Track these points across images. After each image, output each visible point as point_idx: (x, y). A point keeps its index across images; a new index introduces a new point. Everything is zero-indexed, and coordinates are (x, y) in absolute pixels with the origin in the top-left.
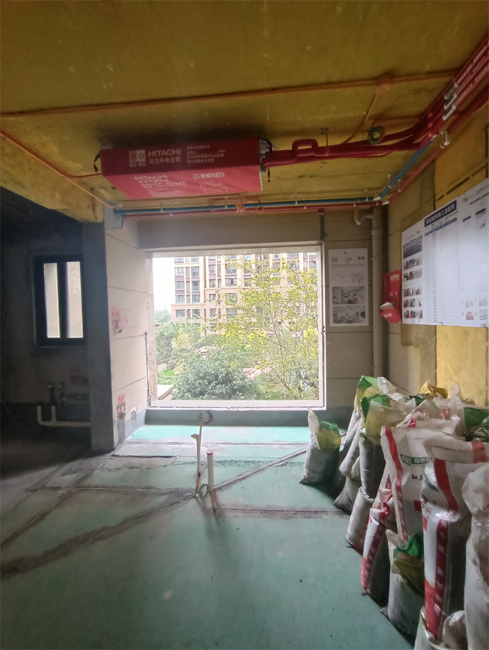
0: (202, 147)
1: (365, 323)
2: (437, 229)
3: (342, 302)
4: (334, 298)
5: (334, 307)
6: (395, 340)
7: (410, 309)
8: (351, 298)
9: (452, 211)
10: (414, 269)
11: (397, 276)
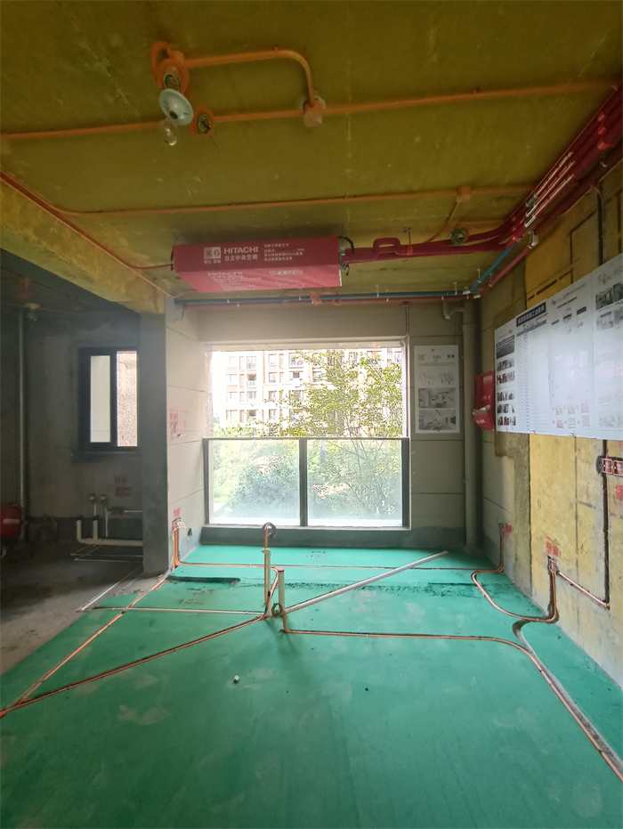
0: (280, 245)
1: (456, 429)
2: (528, 330)
3: (430, 405)
4: (420, 400)
5: (420, 411)
6: (489, 449)
7: (503, 415)
8: (440, 401)
9: (542, 313)
10: (507, 371)
11: (490, 378)
